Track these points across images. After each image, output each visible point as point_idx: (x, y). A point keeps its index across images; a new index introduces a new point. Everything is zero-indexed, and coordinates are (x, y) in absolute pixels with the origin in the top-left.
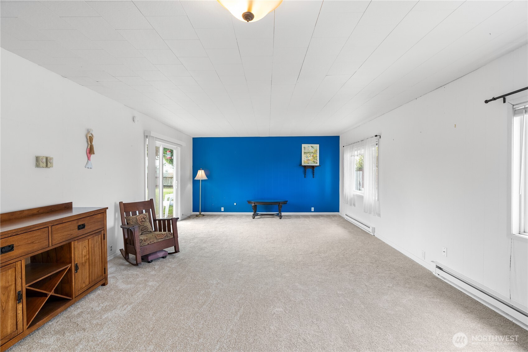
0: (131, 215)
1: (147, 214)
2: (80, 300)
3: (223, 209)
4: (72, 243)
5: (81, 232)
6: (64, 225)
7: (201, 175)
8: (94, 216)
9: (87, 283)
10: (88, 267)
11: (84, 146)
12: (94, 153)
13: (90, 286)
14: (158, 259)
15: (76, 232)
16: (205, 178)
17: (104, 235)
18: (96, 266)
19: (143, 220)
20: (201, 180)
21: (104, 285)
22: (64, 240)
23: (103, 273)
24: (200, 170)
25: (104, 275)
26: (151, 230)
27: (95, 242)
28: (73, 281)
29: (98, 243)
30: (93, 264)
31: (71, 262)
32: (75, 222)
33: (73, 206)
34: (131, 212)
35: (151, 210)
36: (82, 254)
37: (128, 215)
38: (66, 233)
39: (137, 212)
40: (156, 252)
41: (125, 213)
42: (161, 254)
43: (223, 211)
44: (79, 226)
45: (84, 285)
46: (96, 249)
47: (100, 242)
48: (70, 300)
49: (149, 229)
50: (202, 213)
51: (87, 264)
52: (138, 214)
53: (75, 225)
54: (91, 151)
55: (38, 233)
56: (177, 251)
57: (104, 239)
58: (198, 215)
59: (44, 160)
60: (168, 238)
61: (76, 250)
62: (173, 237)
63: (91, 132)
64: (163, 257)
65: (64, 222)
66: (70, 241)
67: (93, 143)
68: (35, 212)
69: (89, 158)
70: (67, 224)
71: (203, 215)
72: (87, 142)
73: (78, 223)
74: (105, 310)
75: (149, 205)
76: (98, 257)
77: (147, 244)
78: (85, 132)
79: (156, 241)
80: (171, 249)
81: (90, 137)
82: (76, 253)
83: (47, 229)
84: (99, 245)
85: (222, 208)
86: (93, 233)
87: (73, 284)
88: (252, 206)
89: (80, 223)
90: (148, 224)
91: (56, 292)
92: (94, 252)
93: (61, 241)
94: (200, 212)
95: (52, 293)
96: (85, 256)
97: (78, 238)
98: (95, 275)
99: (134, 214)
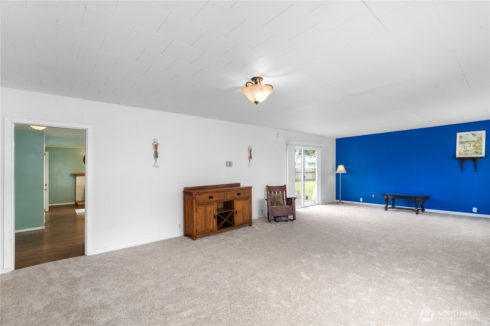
0: (273, 194)
1: (282, 194)
2: (238, 228)
3: (362, 200)
4: (235, 200)
5: (239, 196)
6: (231, 192)
7: (341, 169)
8: (245, 190)
9: (241, 221)
10: (242, 214)
11: (248, 155)
12: (252, 158)
13: (243, 223)
14: (283, 221)
15: (236, 196)
16: (345, 172)
17: (250, 200)
18: (246, 215)
19: (278, 197)
20: (341, 173)
21: (250, 225)
22: (231, 198)
23: (250, 219)
24: (340, 165)
25: (250, 221)
26: (283, 204)
27: (246, 203)
28: (235, 218)
29: (247, 204)
30: (245, 213)
31: (234, 209)
32: (236, 191)
33: (241, 185)
34: (272, 192)
35: (284, 191)
36: (239, 207)
37: (271, 193)
38: (232, 196)
39: (276, 192)
40: (281, 217)
41: (269, 192)
42: (284, 219)
43: (362, 201)
44: (238, 193)
45: (240, 222)
46: (246, 206)
47: (248, 204)
48: (233, 226)
49: (281, 203)
50: (342, 201)
51: (242, 212)
52: (276, 193)
53: (236, 193)
54: (250, 157)
55: (221, 193)
56: (294, 219)
57: (250, 202)
58: (338, 202)
59: (229, 163)
60: (289, 209)
61: (236, 204)
62: (292, 209)
63: (250, 147)
64: (286, 221)
65: (231, 190)
66: (234, 199)
67: (251, 153)
68: (225, 186)
69: (250, 161)
70: (233, 191)
71: (343, 203)
72: (249, 152)
73: (237, 192)
74: (244, 234)
75: (283, 188)
76: (247, 211)
77: (275, 210)
78: (247, 148)
79: (281, 210)
80: (291, 217)
81: (250, 150)
82: (236, 206)
83: (224, 192)
84: (248, 205)
85: (361, 198)
86: (244, 198)
87: (235, 219)
88: (385, 199)
89: (238, 192)
90: (281, 200)
91: (227, 220)
92: (245, 208)
93: (230, 199)
94: (340, 200)
95: (226, 220)
96: (240, 208)
97: (237, 199)
98: (245, 219)
99: (275, 193)
